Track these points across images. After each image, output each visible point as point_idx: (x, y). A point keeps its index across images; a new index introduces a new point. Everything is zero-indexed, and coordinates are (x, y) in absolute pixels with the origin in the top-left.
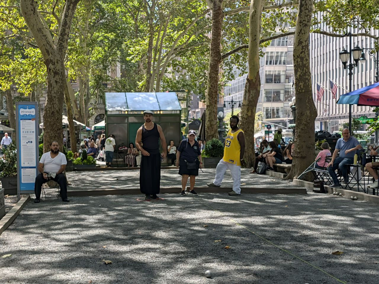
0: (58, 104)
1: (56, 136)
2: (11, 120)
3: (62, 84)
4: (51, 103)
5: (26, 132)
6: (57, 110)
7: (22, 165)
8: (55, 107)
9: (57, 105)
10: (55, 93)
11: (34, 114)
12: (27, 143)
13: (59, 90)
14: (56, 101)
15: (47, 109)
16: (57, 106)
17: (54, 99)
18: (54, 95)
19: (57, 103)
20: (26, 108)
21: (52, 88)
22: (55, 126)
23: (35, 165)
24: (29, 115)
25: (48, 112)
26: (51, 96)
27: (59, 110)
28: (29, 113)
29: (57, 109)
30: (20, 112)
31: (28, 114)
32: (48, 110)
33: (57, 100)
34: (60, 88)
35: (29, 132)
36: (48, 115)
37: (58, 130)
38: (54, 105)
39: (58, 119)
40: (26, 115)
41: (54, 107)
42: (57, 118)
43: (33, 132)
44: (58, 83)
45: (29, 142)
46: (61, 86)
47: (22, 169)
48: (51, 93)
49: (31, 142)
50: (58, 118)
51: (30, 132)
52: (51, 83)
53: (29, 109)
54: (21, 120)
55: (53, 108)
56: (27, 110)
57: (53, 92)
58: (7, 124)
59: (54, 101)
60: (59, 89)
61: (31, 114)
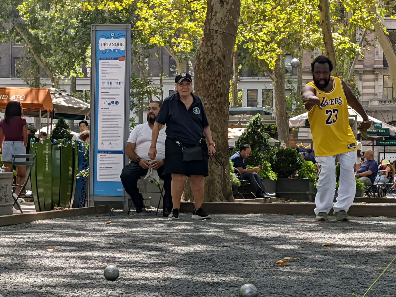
0: (222, 46)
1: (212, 107)
2: (279, 124)
3: (233, 7)
4: (209, 44)
5: (108, 83)
6: (218, 58)
7: (100, 147)
8: (215, 51)
9: (220, 47)
10: (217, 23)
11: (123, 48)
12: (109, 104)
13: (226, 19)
14: (218, 40)
15: (200, 54)
16: (219, 49)
17: (215, 36)
18: (216, 28)
19: (220, 42)
20: (109, 38)
21: (213, 14)
22: (212, 88)
23: (121, 148)
24: (114, 50)
25: (202, 61)
26: (209, 29)
27: (224, 57)
28: (115, 47)
29: (219, 55)
30: (100, 44)
31: (112, 48)
32: (201, 57)
33: (220, 37)
34: (228, 14)
35: (113, 83)
36: (201, 67)
37: (218, 96)
38: (214, 48)
39: (219, 75)
40: (110, 50)
41: (212, 50)
42: (217, 73)
43: (121, 83)
44: (225, 3)
45: (113, 102)
46: (230, 11)
47: (99, 155)
48: (209, 24)
49: (117, 103)
50: (220, 72)
51: (116, 83)
52: (212, 4)
53: (115, 38)
54: (101, 59)
55: (211, 54)
56: (112, 40)
57: (213, 22)
58: (273, 132)
59: (213, 39)
60: (225, 16)
61: (118, 48)
